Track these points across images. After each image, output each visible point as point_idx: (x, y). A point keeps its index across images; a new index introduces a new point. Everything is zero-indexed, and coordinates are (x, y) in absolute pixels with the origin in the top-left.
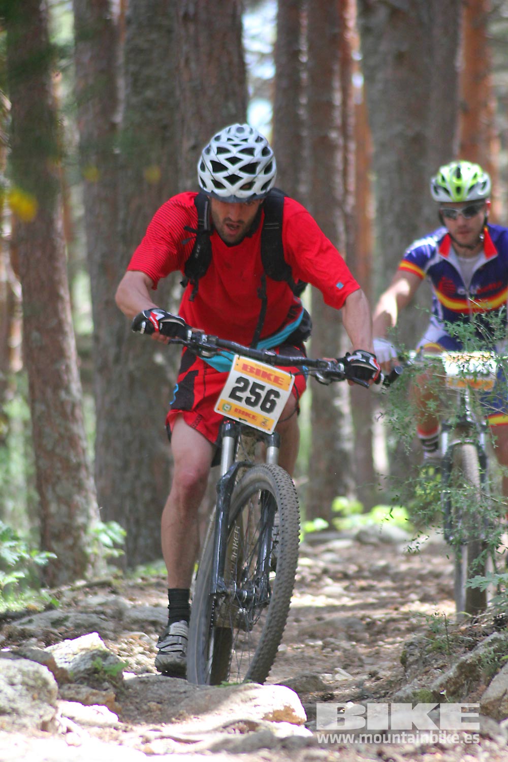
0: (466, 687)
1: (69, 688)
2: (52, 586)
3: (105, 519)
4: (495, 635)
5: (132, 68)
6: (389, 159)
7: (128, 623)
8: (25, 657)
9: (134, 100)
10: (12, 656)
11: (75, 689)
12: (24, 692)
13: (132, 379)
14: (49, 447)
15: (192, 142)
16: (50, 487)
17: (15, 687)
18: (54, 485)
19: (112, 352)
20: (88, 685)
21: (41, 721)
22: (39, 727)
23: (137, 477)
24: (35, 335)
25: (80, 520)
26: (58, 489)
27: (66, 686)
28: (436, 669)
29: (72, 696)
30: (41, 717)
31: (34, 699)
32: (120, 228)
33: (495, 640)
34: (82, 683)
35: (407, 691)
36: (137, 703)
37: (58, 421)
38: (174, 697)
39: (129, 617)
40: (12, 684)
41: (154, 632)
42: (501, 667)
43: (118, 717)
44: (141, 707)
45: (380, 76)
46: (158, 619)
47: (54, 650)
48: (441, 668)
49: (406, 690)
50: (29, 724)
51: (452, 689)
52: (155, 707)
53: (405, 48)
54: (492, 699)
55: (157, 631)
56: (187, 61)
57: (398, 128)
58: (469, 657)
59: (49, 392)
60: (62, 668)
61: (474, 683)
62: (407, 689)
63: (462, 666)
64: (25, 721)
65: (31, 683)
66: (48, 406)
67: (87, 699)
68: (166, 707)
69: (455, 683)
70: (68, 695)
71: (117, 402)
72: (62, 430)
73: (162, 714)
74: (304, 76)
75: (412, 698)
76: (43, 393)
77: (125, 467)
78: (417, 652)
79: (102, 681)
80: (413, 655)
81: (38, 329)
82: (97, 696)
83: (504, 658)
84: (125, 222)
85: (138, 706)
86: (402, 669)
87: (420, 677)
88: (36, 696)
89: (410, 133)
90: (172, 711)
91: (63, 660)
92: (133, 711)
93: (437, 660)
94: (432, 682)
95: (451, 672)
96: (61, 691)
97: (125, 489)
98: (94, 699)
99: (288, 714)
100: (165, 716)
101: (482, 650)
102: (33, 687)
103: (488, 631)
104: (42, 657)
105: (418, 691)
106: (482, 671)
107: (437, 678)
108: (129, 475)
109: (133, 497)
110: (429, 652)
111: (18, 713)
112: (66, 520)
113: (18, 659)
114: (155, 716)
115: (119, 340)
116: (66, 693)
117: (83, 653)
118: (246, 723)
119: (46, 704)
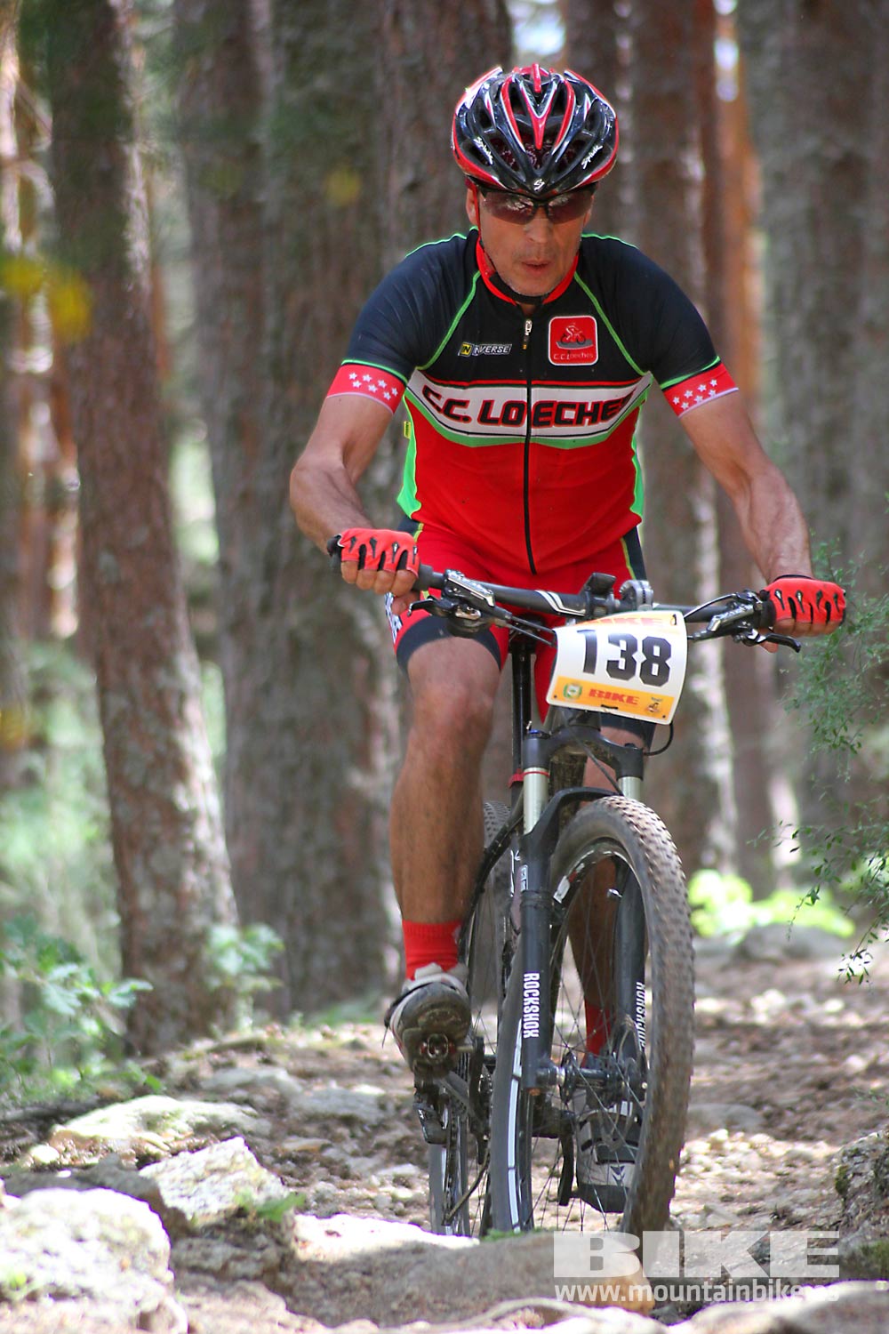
1: (190, 1247)
2: (147, 1053)
3: (245, 921)
5: (289, 33)
6: (794, 205)
7: (298, 1121)
8: (102, 1186)
9: (293, 96)
10: (77, 1184)
11: (202, 1249)
12: (104, 1255)
13: (296, 645)
14: (136, 780)
15: (408, 177)
16: (139, 858)
17: (85, 1245)
18: (147, 854)
19: (255, 593)
20: (227, 1241)
21: (138, 1311)
22: (135, 1323)
23: (307, 836)
24: (106, 560)
25: (198, 921)
26: (155, 862)
27: (183, 1244)
29: (194, 1262)
30: (137, 1302)
31: (123, 1268)
32: (267, 348)
34: (212, 1236)
35: (852, 1245)
36: (322, 1274)
37: (153, 727)
38: (395, 1262)
39: (299, 1109)
40: (80, 1240)
41: (348, 1138)
43: (286, 1303)
44: (330, 1282)
45: (772, 41)
46: (357, 1113)
47: (158, 1173)
49: (848, 1242)
50: (113, 1318)
52: (357, 1283)
55: (353, 1136)
56: (397, 16)
57: (810, 143)
59: (134, 672)
60: (175, 1209)
62: (851, 1242)
64: (107, 1311)
65: (117, 1236)
66: (132, 700)
67: (225, 1266)
68: (379, 1281)
70: (187, 1259)
71: (266, 689)
72: (162, 748)
73: (371, 1296)
74: (625, 43)
75: (862, 1259)
76: (123, 673)
77: (285, 817)
78: (867, 1170)
79: (253, 1232)
80: (861, 1174)
81: (113, 549)
82: (245, 1262)
84: (277, 336)
85: (325, 1281)
86: (839, 1203)
87: (876, 1218)
88: (127, 1261)
89: (833, 153)
90: (392, 1289)
91: (177, 1192)
92: (314, 1291)
96: (175, 1252)
97: (285, 860)
98: (239, 1268)
99: (621, 1291)
100: (378, 1298)
102: (119, 1245)
104: (136, 1186)
105: (872, 1244)
108: (292, 833)
109: (302, 876)
111: (92, 1297)
112: (169, 922)
113: (88, 1189)
114: (358, 1299)
115: (270, 571)
116: (184, 1256)
117: (216, 1177)
118: (538, 1309)
119: (146, 1279)
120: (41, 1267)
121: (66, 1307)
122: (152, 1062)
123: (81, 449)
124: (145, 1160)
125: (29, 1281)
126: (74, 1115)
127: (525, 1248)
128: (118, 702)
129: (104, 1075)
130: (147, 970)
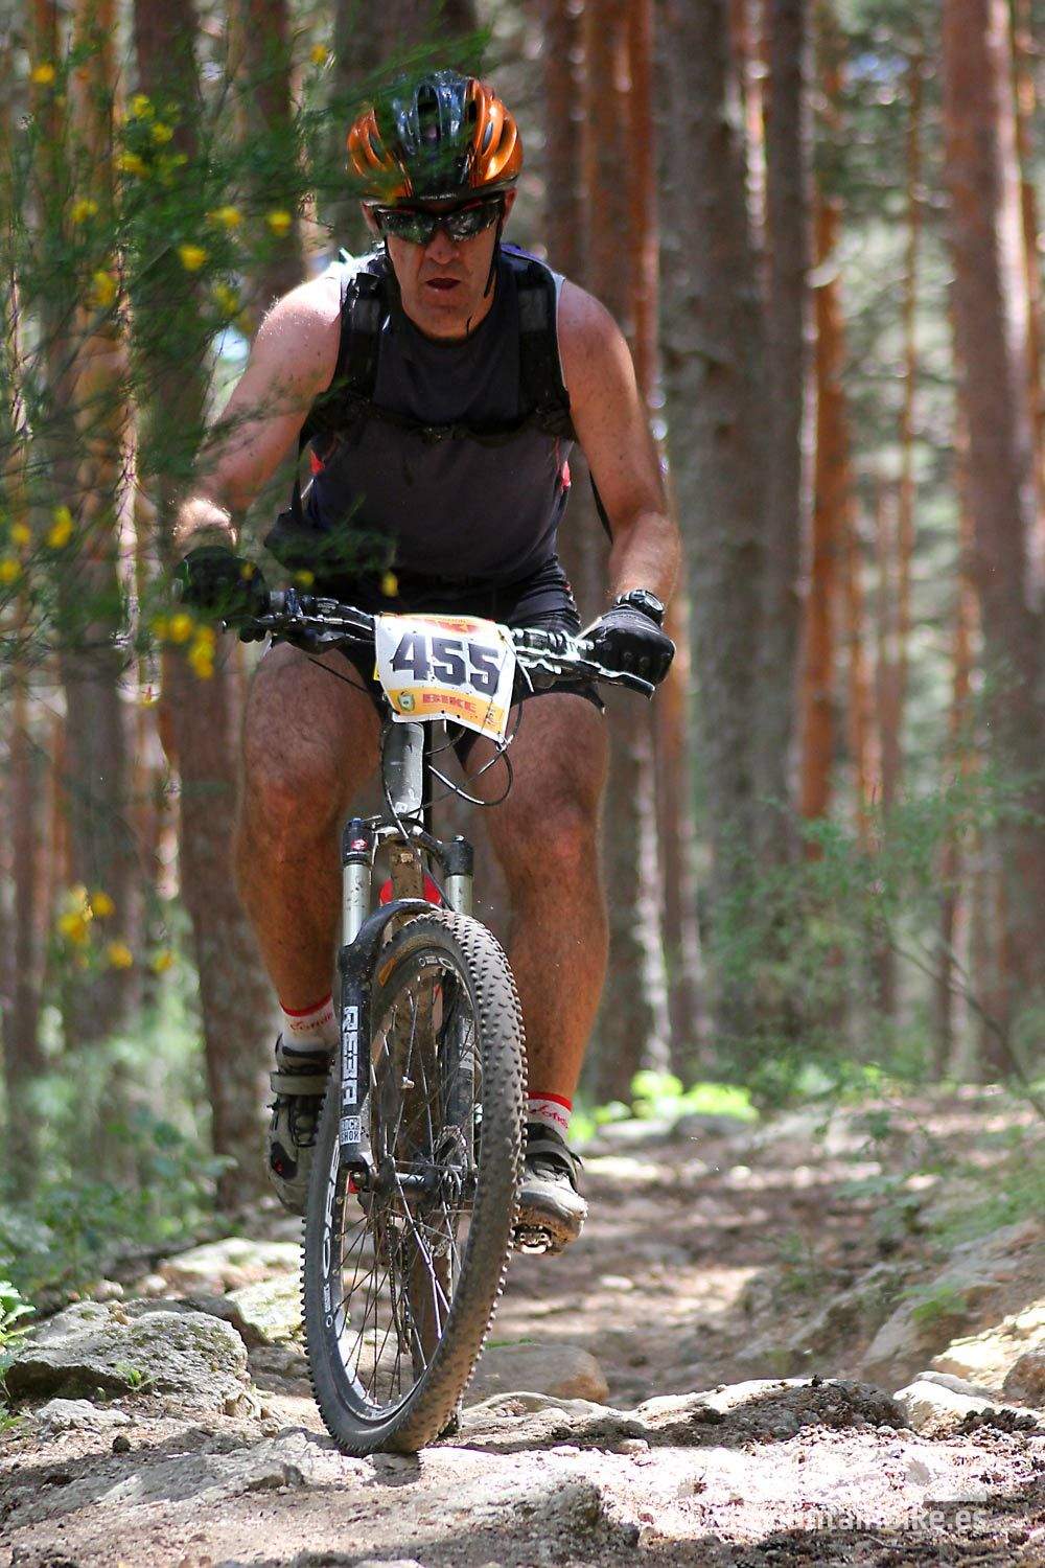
0: (840, 1343)
1: (263, 1353)
2: (231, 1208)
4: (880, 1267)
6: (710, 578)
8: (199, 1309)
12: (200, 1359)
14: (223, 1005)
16: (225, 1063)
17: (184, 1353)
18: (232, 1060)
21: (224, 1401)
22: (222, 1409)
24: (201, 842)
26: (237, 1066)
27: (257, 1352)
28: (797, 1317)
30: (224, 1394)
31: (213, 1370)
33: (881, 1274)
35: (755, 1350)
37: (237, 965)
40: (182, 1348)
42: (892, 1312)
47: (239, 1297)
48: (804, 1315)
50: (206, 1406)
51: (821, 1346)
53: (730, 417)
54: (879, 1360)
57: (722, 534)
58: (844, 1299)
59: (222, 925)
60: (250, 1325)
61: (852, 1338)
62: (753, 1349)
63: (835, 1313)
64: (202, 1400)
65: (209, 1345)
66: (221, 946)
69: (826, 1337)
70: (261, 1363)
76: (213, 925)
78: (767, 1294)
80: (762, 1298)
81: (206, 833)
83: (896, 1298)
87: (774, 1330)
88: (216, 1364)
91: (253, 1313)
93: (797, 1304)
94: (791, 1336)
95: (819, 1322)
96: (252, 1358)
99: (584, 1386)
101: (863, 1290)
102: (210, 1351)
103: (869, 1261)
104: (222, 1308)
105: (770, 1350)
106: (864, 1320)
107: (797, 1330)
110: (786, 1293)
111: (190, 1391)
116: (259, 1359)
117: (282, 1301)
118: (523, 1399)
119: (230, 1377)
120: (152, 1367)
121: (173, 1397)
122: (234, 1215)
123: (182, 759)
124: (229, 1288)
125: (143, 1378)
126: (177, 1253)
127: (512, 1354)
128: (209, 947)
129: (201, 1225)
130: (233, 1147)
